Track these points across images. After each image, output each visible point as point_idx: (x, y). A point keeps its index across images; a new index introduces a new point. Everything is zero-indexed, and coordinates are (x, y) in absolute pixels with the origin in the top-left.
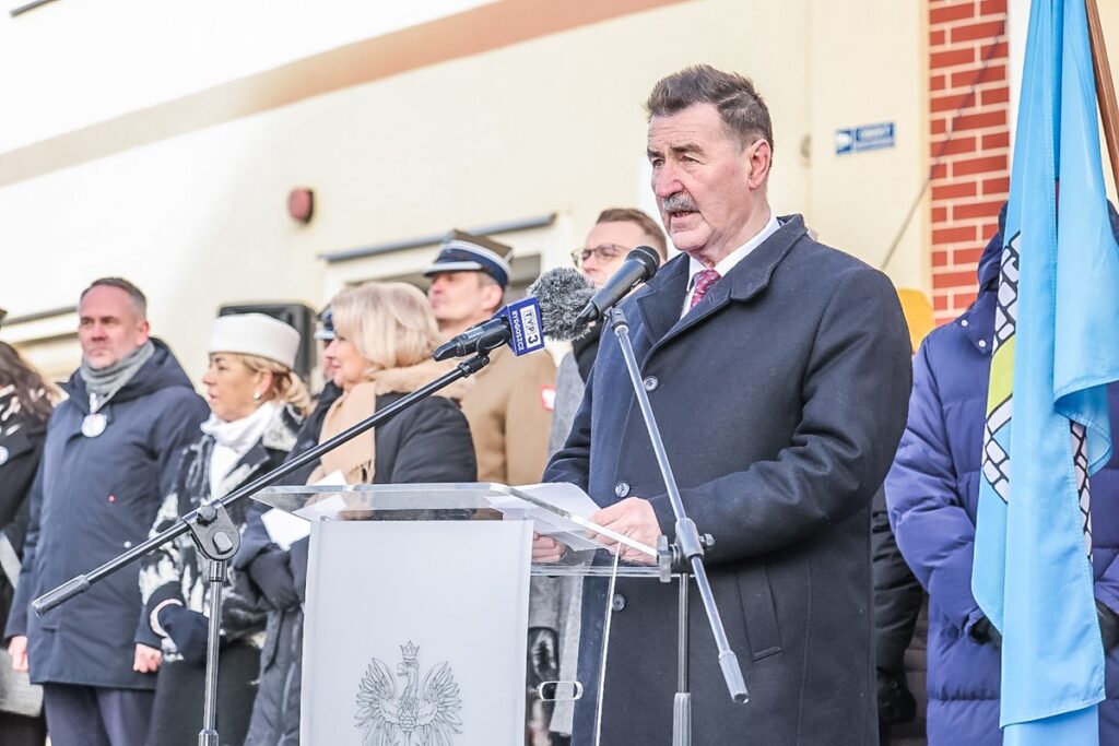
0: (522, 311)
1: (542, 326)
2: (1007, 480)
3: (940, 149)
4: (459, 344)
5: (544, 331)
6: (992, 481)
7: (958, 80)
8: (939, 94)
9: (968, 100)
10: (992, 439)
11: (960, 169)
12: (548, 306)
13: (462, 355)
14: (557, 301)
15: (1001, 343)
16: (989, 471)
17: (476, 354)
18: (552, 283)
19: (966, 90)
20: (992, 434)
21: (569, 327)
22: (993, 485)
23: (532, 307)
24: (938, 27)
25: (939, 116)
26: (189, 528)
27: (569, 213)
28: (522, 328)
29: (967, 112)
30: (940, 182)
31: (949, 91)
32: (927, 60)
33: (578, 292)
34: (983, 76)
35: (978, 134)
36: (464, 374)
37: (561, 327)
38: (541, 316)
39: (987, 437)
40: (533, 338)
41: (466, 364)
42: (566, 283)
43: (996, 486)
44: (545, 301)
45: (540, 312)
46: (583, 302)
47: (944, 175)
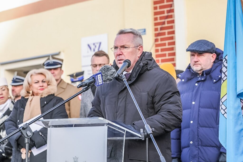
0: (98, 75)
1: (102, 79)
2: (226, 113)
3: (157, 35)
4: (83, 84)
5: (103, 80)
6: (223, 114)
7: (161, 18)
8: (156, 22)
9: (164, 23)
10: (222, 104)
11: (162, 40)
12: (104, 74)
13: (84, 86)
14: (106, 73)
15: (224, 81)
16: (222, 112)
17: (87, 86)
18: (105, 69)
19: (163, 21)
20: (222, 103)
21: (109, 79)
22: (223, 115)
23: (100, 75)
24: (156, 6)
25: (156, 27)
26: (20, 130)
27: (63, 51)
28: (98, 80)
29: (164, 26)
30: (157, 43)
31: (159, 21)
32: (153, 14)
33: (111, 71)
34: (167, 17)
35: (166, 31)
36: (84, 91)
37: (107, 79)
38: (102, 77)
39: (221, 103)
40: (100, 82)
41: (85, 89)
42: (108, 69)
43: (224, 115)
44: (103, 73)
45: (102, 76)
46: (112, 73)
47: (158, 41)
